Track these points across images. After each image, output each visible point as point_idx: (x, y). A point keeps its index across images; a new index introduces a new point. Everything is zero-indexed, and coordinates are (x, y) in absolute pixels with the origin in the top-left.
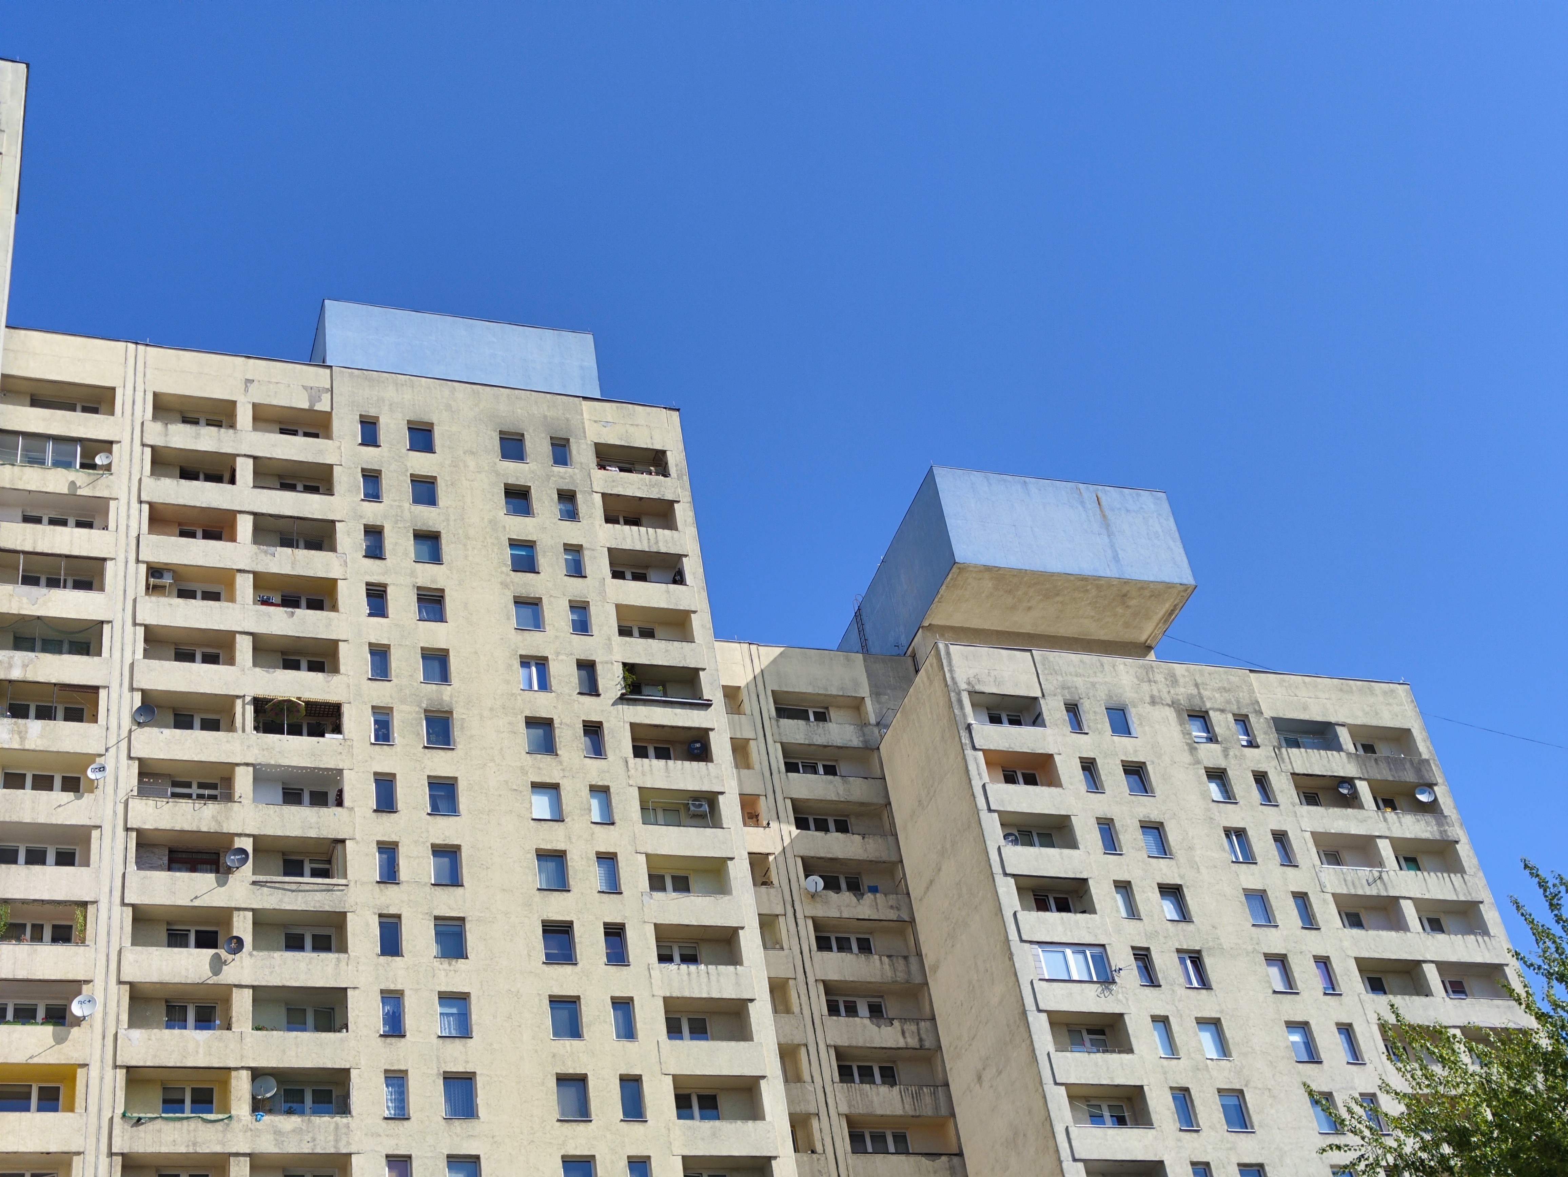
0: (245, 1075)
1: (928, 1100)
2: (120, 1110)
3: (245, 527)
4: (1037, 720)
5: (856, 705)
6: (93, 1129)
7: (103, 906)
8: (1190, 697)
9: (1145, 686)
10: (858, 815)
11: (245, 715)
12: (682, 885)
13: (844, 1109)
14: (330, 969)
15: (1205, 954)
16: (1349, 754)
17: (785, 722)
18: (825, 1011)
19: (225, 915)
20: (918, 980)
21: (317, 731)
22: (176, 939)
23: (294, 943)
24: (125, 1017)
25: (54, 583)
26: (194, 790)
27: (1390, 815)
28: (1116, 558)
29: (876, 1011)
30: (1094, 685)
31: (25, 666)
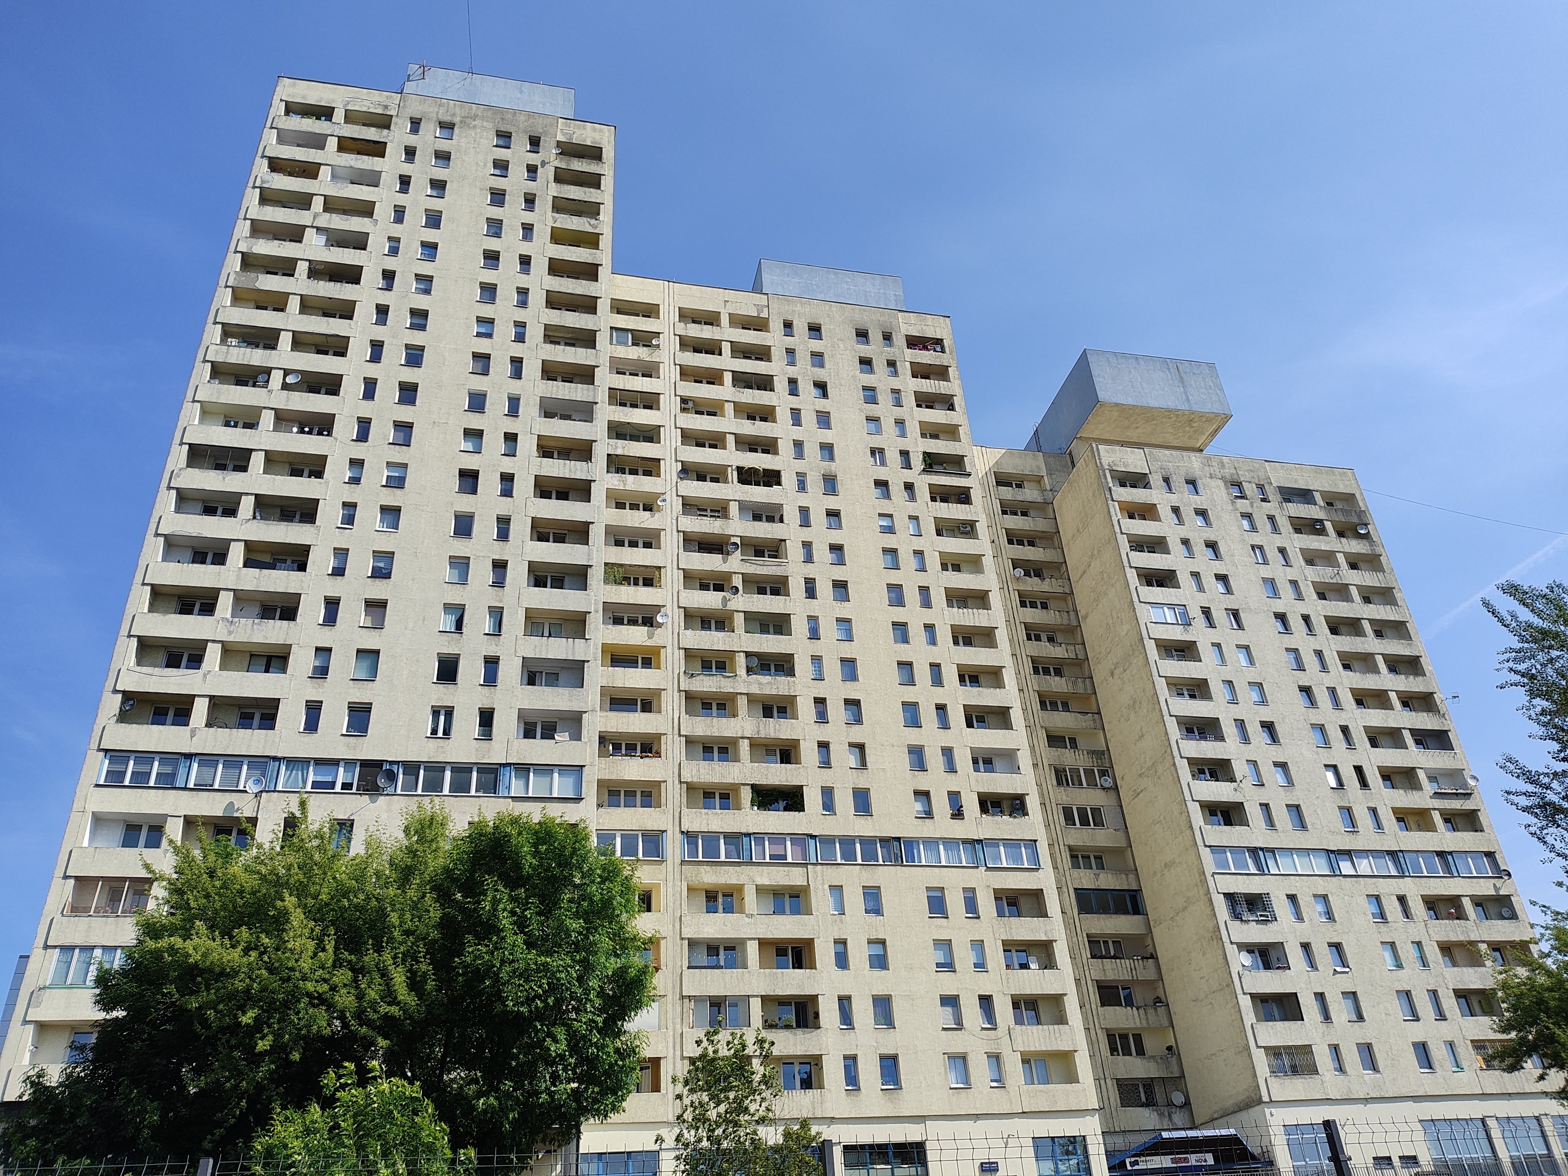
0: (742, 655)
2: (682, 670)
3: (728, 378)
5: (1039, 480)
6: (670, 678)
7: (669, 569)
8: (1232, 475)
9: (1207, 468)
11: (733, 476)
12: (957, 568)
13: (1036, 687)
14: (781, 604)
15: (1240, 611)
16: (1320, 507)
17: (999, 488)
19: (728, 576)
21: (768, 484)
22: (704, 587)
23: (762, 591)
24: (682, 624)
25: (634, 405)
26: (709, 513)
27: (1343, 540)
28: (1188, 400)
29: (1051, 640)
31: (623, 448)
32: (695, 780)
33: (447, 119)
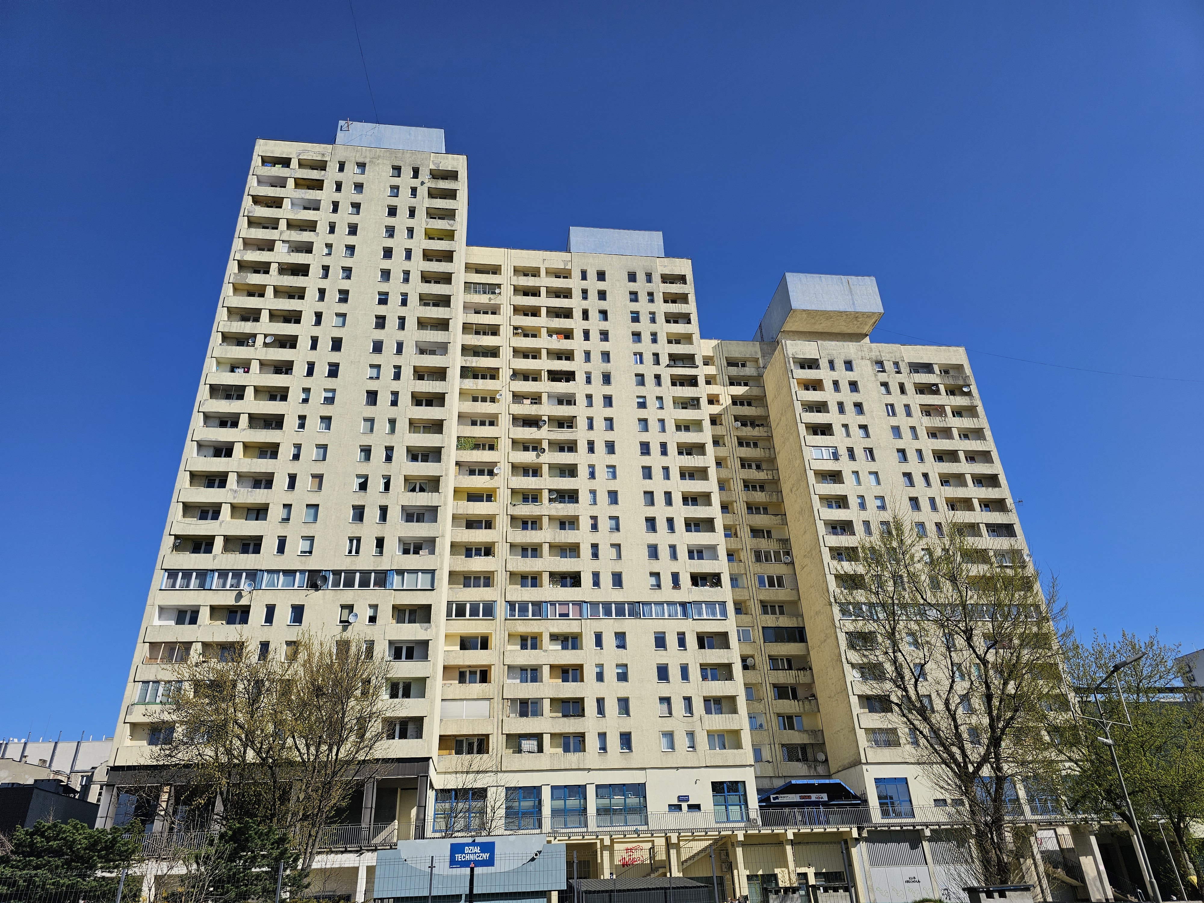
0: (547, 491)
1: (775, 497)
2: (509, 502)
3: (544, 311)
4: (818, 367)
5: (756, 360)
6: (502, 507)
7: (503, 438)
8: (877, 356)
9: (860, 353)
10: (755, 400)
11: (544, 375)
12: (687, 429)
13: (745, 499)
14: (572, 458)
15: (874, 449)
16: (937, 375)
17: (729, 368)
18: (740, 467)
19: (539, 442)
20: (773, 456)
21: (568, 381)
22: (526, 449)
23: (562, 450)
24: (510, 473)
25: (485, 334)
26: (530, 401)
27: (952, 397)
28: (854, 304)
29: (758, 467)
30: (840, 353)
31: (477, 362)
32: (515, 570)
33: (361, 160)
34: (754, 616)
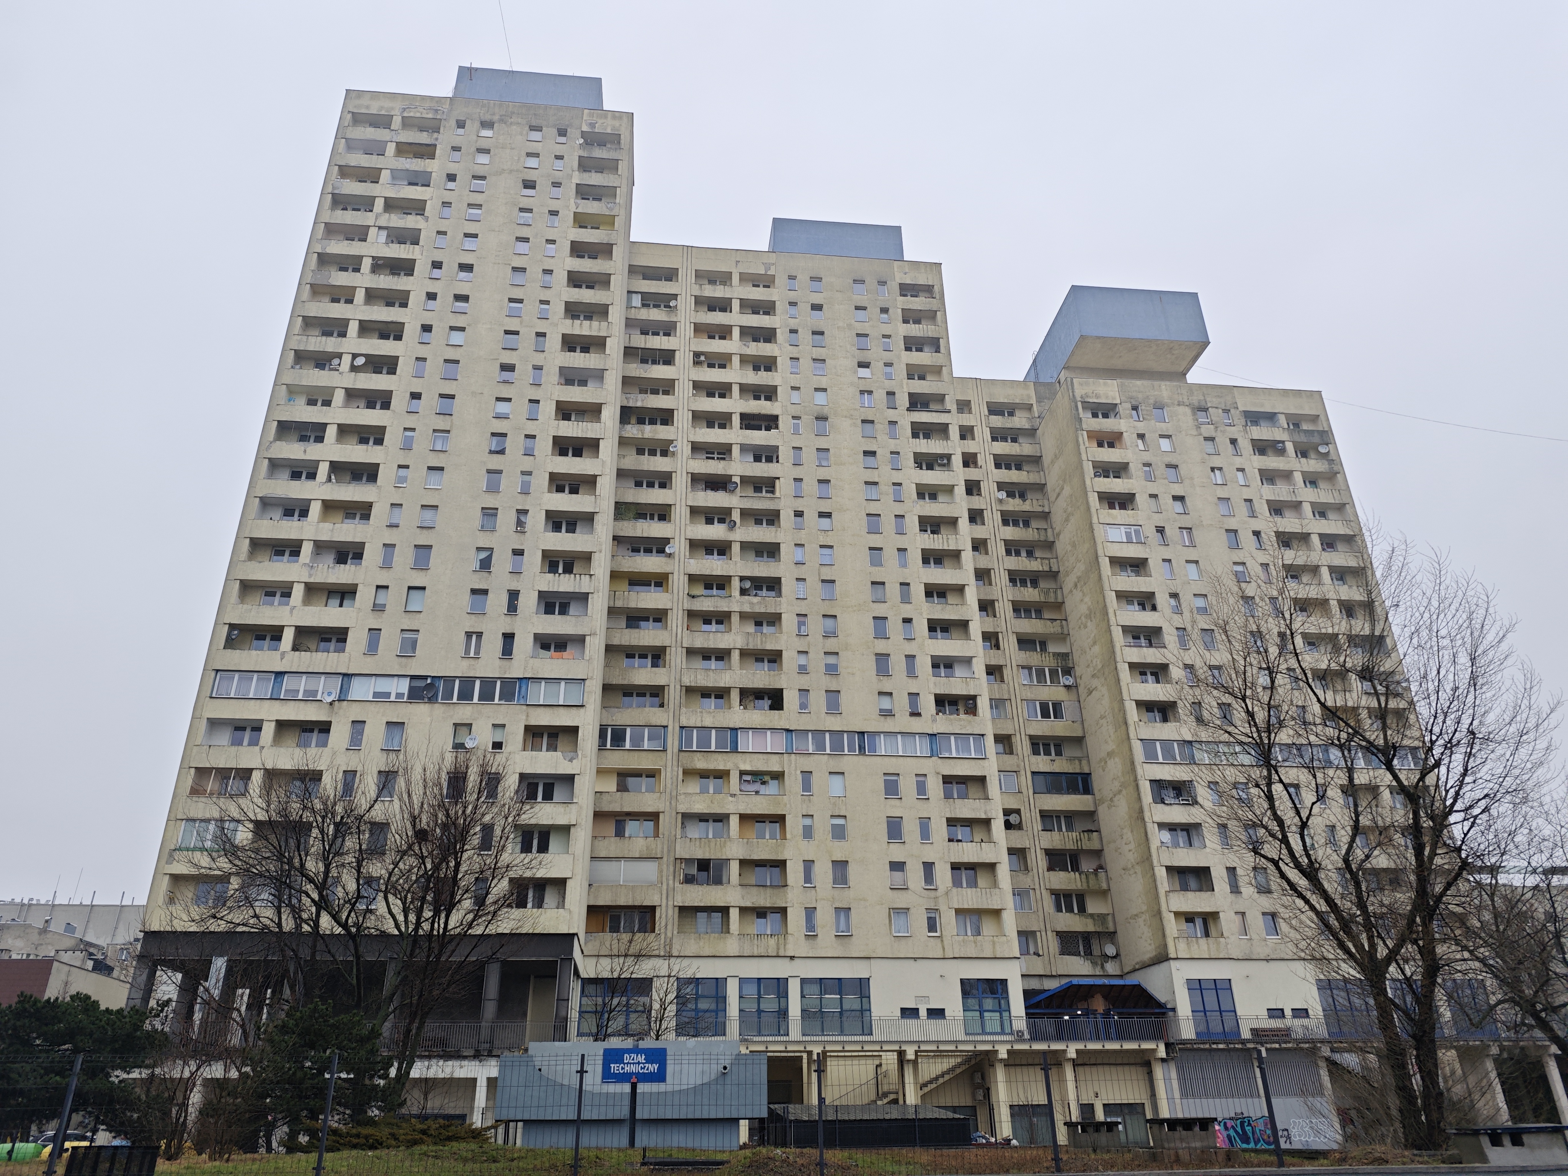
0: (737, 579)
1: (1052, 595)
2: (686, 592)
3: (736, 332)
4: (1117, 416)
5: (1029, 407)
6: (676, 599)
7: (678, 507)
9: (1176, 396)
10: (1026, 462)
11: (736, 421)
12: (933, 497)
14: (773, 534)
15: (1194, 529)
16: (1283, 428)
17: (992, 417)
18: (1004, 554)
19: (728, 511)
20: (1050, 540)
21: (768, 429)
22: (710, 520)
23: (758, 522)
24: (687, 554)
25: (654, 362)
26: (716, 456)
27: (1303, 460)
29: (1030, 554)
30: (1148, 396)
31: (643, 401)
32: (693, 684)
33: (487, 117)
34: (1021, 756)
